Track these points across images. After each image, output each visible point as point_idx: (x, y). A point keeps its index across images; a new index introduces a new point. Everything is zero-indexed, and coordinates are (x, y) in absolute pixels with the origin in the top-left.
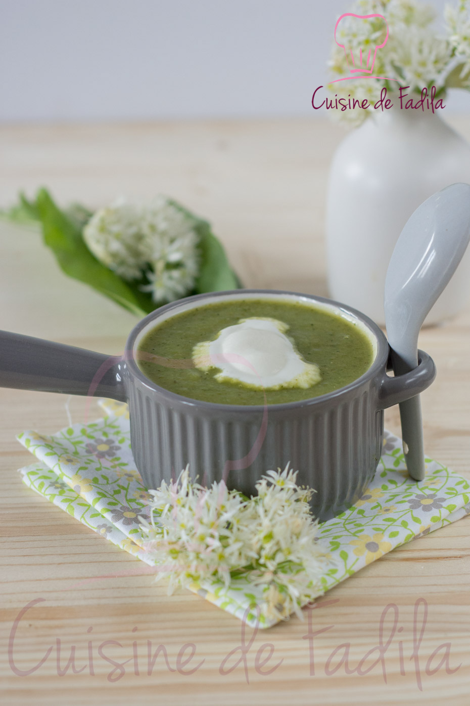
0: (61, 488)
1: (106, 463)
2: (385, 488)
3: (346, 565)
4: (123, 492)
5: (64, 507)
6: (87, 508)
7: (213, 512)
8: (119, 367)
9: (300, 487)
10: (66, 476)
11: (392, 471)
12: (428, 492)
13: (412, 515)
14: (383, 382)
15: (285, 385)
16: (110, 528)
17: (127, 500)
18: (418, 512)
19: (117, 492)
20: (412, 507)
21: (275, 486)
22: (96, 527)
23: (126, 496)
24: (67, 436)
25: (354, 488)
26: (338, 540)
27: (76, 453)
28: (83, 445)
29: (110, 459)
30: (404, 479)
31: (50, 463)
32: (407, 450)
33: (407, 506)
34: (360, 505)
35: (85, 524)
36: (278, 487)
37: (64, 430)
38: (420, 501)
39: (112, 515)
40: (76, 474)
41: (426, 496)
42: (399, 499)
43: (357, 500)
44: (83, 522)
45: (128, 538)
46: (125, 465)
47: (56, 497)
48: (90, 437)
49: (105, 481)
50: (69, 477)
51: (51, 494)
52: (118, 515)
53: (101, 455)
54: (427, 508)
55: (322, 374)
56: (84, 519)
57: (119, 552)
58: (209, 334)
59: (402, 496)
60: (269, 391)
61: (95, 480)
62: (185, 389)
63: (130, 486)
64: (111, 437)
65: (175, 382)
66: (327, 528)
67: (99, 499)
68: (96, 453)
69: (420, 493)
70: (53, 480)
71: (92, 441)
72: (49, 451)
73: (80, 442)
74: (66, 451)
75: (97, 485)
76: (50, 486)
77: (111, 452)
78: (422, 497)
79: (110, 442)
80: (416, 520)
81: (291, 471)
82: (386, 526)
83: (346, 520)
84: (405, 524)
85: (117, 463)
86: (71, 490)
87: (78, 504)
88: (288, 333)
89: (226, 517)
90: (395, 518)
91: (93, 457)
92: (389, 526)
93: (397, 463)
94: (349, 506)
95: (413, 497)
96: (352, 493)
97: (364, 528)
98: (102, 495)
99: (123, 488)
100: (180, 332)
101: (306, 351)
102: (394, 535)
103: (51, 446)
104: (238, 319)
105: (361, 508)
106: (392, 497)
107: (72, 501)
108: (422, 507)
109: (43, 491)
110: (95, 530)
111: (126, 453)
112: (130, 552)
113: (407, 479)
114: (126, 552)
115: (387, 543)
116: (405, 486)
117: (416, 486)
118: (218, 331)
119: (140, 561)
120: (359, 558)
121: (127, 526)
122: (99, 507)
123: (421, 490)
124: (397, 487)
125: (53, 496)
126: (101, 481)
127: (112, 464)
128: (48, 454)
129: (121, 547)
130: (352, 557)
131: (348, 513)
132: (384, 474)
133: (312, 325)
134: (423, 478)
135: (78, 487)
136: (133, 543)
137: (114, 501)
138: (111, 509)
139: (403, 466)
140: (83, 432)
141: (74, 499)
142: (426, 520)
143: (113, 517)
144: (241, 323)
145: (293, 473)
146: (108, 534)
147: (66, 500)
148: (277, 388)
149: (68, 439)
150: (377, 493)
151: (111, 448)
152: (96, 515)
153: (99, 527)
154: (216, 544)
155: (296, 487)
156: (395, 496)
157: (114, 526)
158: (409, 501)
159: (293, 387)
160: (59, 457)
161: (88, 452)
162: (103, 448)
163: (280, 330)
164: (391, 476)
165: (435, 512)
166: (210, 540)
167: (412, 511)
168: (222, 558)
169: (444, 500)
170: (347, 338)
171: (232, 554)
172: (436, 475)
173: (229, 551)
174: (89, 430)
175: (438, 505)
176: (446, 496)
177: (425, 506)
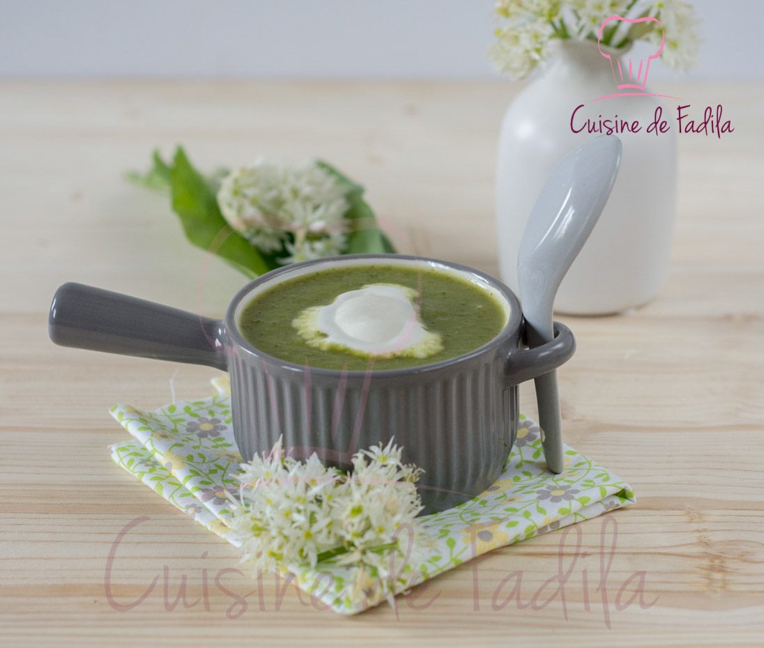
0: (152, 466)
1: (208, 443)
2: (517, 479)
3: (451, 553)
4: (220, 472)
5: (152, 485)
6: (177, 487)
8: (220, 331)
9: (406, 466)
10: (158, 452)
11: (529, 462)
12: (562, 483)
13: (537, 505)
15: (398, 353)
16: (200, 508)
17: (223, 480)
18: (546, 504)
19: (212, 472)
20: (539, 498)
21: (376, 462)
22: (184, 506)
23: (223, 476)
24: (168, 413)
26: (449, 528)
27: (175, 431)
28: (185, 423)
29: (213, 438)
30: (541, 472)
31: (142, 437)
33: (534, 496)
34: (487, 495)
35: (174, 504)
36: (379, 463)
37: (166, 407)
38: (550, 492)
39: (203, 494)
40: (169, 451)
41: (558, 487)
42: (528, 490)
43: (482, 491)
44: (171, 501)
45: (217, 519)
46: (229, 445)
47: (145, 475)
48: (195, 415)
49: (202, 460)
50: (160, 453)
51: (140, 472)
52: (209, 494)
53: (203, 435)
54: (556, 499)
55: (444, 343)
56: (173, 498)
57: (207, 534)
58: (325, 298)
59: (531, 487)
60: (379, 359)
61: (190, 458)
62: (287, 353)
63: (230, 466)
64: (217, 416)
66: (440, 518)
67: (191, 477)
68: (198, 432)
69: (552, 484)
70: (144, 458)
71: (195, 420)
72: (142, 425)
73: (182, 420)
74: (163, 427)
75: (191, 463)
76: (140, 463)
77: (215, 432)
78: (554, 488)
79: (215, 421)
80: (541, 511)
81: (395, 446)
82: (506, 516)
83: (465, 510)
84: (527, 515)
85: (219, 443)
86: (163, 469)
87: (169, 483)
88: (416, 300)
89: (315, 490)
90: (518, 508)
91: (195, 436)
92: (509, 516)
93: (537, 454)
94: (472, 496)
95: (544, 488)
96: (474, 482)
97: (481, 517)
98: (195, 473)
99: (221, 468)
100: (293, 296)
101: (429, 319)
102: (512, 525)
103: (145, 421)
104: (362, 285)
105: (485, 498)
106: (522, 488)
107: (162, 479)
108: (550, 498)
109: (132, 468)
110: (183, 510)
111: (229, 435)
112: (218, 534)
113: (544, 471)
114: (214, 534)
115: (503, 534)
116: (540, 478)
117: (552, 478)
118: (336, 296)
119: (228, 543)
120: (467, 547)
121: (217, 506)
122: (189, 486)
123: (555, 481)
124: (531, 479)
125: (143, 473)
126: (196, 459)
127: (213, 444)
128: (140, 429)
129: (209, 528)
130: (460, 545)
131: (469, 503)
132: (519, 466)
133: (444, 293)
134: (562, 471)
135: (170, 464)
136: (222, 524)
137: (208, 480)
138: (203, 488)
139: (542, 459)
140: (187, 409)
141: (165, 478)
142: (552, 512)
143: (203, 496)
144: (363, 289)
145: (397, 449)
146: (197, 514)
147: (155, 479)
148: (388, 356)
149: (168, 417)
150: (506, 484)
151: (216, 428)
152: (187, 494)
153: (188, 507)
154: (301, 519)
155: (400, 465)
156: (524, 487)
157: (204, 506)
158: (538, 492)
159: (407, 356)
160: (153, 432)
161: (188, 430)
162: (207, 427)
163: (408, 297)
164: (526, 468)
165: (564, 504)
166: (296, 517)
167: (538, 502)
168: (308, 535)
169: (577, 491)
170: (480, 309)
171: (320, 532)
172: (576, 468)
173: (316, 527)
174: (193, 408)
175: (569, 496)
176: (580, 488)
177: (554, 497)
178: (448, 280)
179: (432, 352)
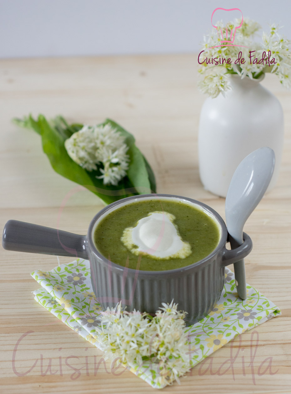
0: (55, 304)
1: (78, 288)
2: (225, 304)
3: (203, 353)
4: (87, 306)
5: (56, 315)
6: (68, 316)
7: (133, 328)
8: (85, 242)
9: (179, 311)
10: (57, 298)
11: (230, 293)
12: (248, 308)
13: (239, 323)
14: (224, 253)
15: (172, 257)
16: (81, 328)
17: (89, 312)
18: (242, 321)
19: (84, 307)
20: (239, 318)
21: (166, 312)
22: (73, 327)
23: (89, 309)
24: (58, 272)
25: (208, 307)
26: (199, 338)
27: (62, 282)
28: (66, 277)
29: (80, 285)
30: (235, 299)
31: (49, 290)
32: (237, 284)
33: (236, 317)
34: (212, 314)
35: (67, 325)
36: (168, 313)
37: (56, 268)
38: (243, 314)
39: (82, 321)
40: (62, 297)
41: (246, 311)
42: (232, 312)
43: (210, 312)
44: (66, 324)
45: (90, 334)
46: (88, 289)
47: (52, 309)
48: (70, 272)
49: (78, 300)
50: (58, 299)
51: (49, 308)
52: (84, 321)
53: (75, 283)
54: (246, 319)
55: (192, 249)
56: (67, 322)
57: (85, 342)
58: (132, 223)
59: (234, 310)
60: (164, 261)
61: (73, 300)
63: (91, 302)
64: (81, 272)
65: (114, 254)
66: (194, 329)
67: (74, 312)
68: (73, 282)
69: (243, 309)
70: (50, 299)
71: (70, 275)
72: (48, 283)
73: (65, 275)
74: (56, 281)
75: (73, 303)
76: (49, 303)
77: (81, 282)
78: (244, 311)
79: (80, 275)
80: (241, 326)
81: (174, 304)
82: (225, 330)
83: (204, 324)
84: (234, 328)
85: (84, 288)
86: (59, 305)
87: (64, 314)
88: (175, 222)
89: (141, 331)
90: (230, 324)
91: (72, 285)
92: (226, 329)
93: (232, 288)
94: (206, 315)
95: (240, 312)
97: (213, 330)
98: (76, 309)
99: (87, 304)
100: (117, 221)
101: (184, 235)
102: (228, 335)
103: (49, 280)
104: (148, 212)
105: (212, 316)
106: (229, 311)
107: (61, 312)
109: (45, 305)
110: (73, 329)
111: (88, 283)
112: (91, 342)
113: (237, 299)
114: (88, 342)
115: (225, 340)
116: (236, 303)
117: (242, 303)
118: (137, 222)
119: (96, 347)
120: (210, 349)
121: (89, 328)
122: (74, 316)
123: (244, 306)
124: (232, 304)
125: (51, 308)
126: (76, 301)
127: (81, 289)
128: (47, 285)
129: (86, 339)
130: (206, 348)
131: (205, 319)
132: (225, 296)
133: (187, 216)
134: (246, 299)
135: (63, 305)
136: (92, 337)
137: (82, 313)
138: (81, 318)
139: (235, 291)
140: (66, 269)
141: (61, 311)
142: (246, 325)
143: (82, 322)
144: (149, 216)
145: (176, 304)
146: (79, 332)
147: (57, 311)
148: (168, 258)
149: (58, 274)
150: (222, 307)
151: (81, 279)
152: (73, 320)
153: (75, 327)
154: (135, 346)
155: (177, 312)
156: (230, 310)
157: (82, 327)
158: (238, 314)
159: (176, 258)
160: (53, 286)
161: (69, 281)
162: (76, 279)
163: (171, 220)
164: (229, 296)
165: (251, 321)
166: (132, 344)
167: (238, 320)
168: (138, 352)
169: (255, 314)
170: (206, 226)
171: (143, 350)
172: (252, 297)
173: (141, 348)
174: (69, 268)
175: (252, 317)
176: (257, 311)
177: (245, 317)
178: (188, 208)
179: (188, 255)
